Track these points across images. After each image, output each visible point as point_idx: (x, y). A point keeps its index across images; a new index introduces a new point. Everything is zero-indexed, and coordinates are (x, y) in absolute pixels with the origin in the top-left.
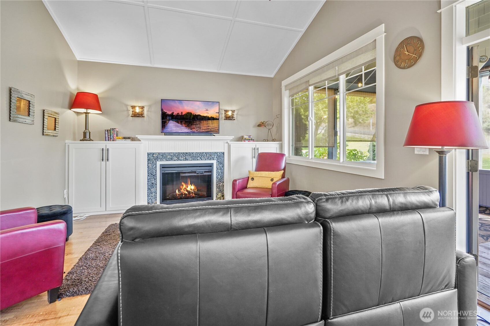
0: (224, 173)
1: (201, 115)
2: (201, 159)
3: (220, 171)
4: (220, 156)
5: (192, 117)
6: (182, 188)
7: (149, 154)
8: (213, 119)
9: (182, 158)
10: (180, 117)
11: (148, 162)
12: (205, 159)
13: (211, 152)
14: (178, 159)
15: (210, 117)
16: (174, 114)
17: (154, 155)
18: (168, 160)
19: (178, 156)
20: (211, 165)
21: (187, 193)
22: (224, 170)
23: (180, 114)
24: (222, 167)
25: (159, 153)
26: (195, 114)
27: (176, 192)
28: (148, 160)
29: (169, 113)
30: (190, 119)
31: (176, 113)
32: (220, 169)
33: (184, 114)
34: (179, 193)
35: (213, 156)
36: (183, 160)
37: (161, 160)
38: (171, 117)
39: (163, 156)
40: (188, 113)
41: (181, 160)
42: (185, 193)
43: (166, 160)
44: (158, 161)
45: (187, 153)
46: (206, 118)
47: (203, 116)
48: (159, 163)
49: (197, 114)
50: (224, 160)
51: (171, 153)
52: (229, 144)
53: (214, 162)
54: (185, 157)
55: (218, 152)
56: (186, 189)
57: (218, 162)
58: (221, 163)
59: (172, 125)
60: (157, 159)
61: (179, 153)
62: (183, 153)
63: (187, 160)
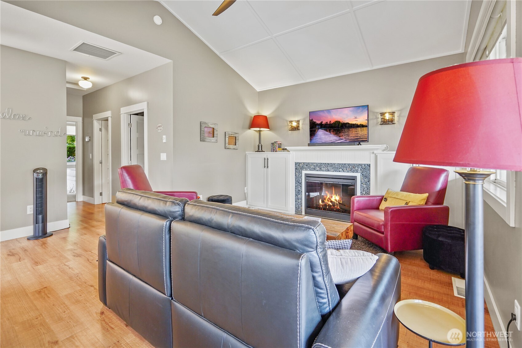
0: (370, 189)
1: (350, 123)
2: (344, 171)
3: (365, 186)
4: (365, 169)
5: (340, 125)
6: (326, 198)
7: (296, 164)
8: (362, 126)
9: (324, 169)
10: (328, 126)
11: (296, 170)
12: (347, 171)
13: (354, 164)
14: (321, 170)
15: (359, 124)
16: (323, 123)
17: (300, 165)
18: (311, 170)
19: (320, 166)
20: (354, 179)
21: (332, 205)
22: (370, 185)
23: (329, 123)
24: (368, 181)
25: (304, 163)
26: (343, 122)
27: (319, 202)
28: (296, 169)
29: (318, 122)
30: (338, 127)
31: (325, 122)
32: (365, 184)
33: (332, 122)
34: (322, 204)
35: (357, 168)
36: (325, 171)
37: (306, 170)
38: (320, 126)
39: (308, 166)
40: (337, 121)
41: (323, 171)
42: (329, 204)
43: (310, 170)
44: (303, 170)
45: (328, 164)
46: (355, 125)
47: (352, 124)
48: (304, 172)
49: (345, 122)
50: (370, 173)
51: (314, 163)
52: (376, 155)
53: (358, 175)
54: (327, 168)
55: (362, 164)
56: (330, 200)
57: (363, 175)
58: (366, 177)
59: (321, 134)
60: (302, 168)
61: (321, 163)
62: (325, 164)
63: (329, 171)
